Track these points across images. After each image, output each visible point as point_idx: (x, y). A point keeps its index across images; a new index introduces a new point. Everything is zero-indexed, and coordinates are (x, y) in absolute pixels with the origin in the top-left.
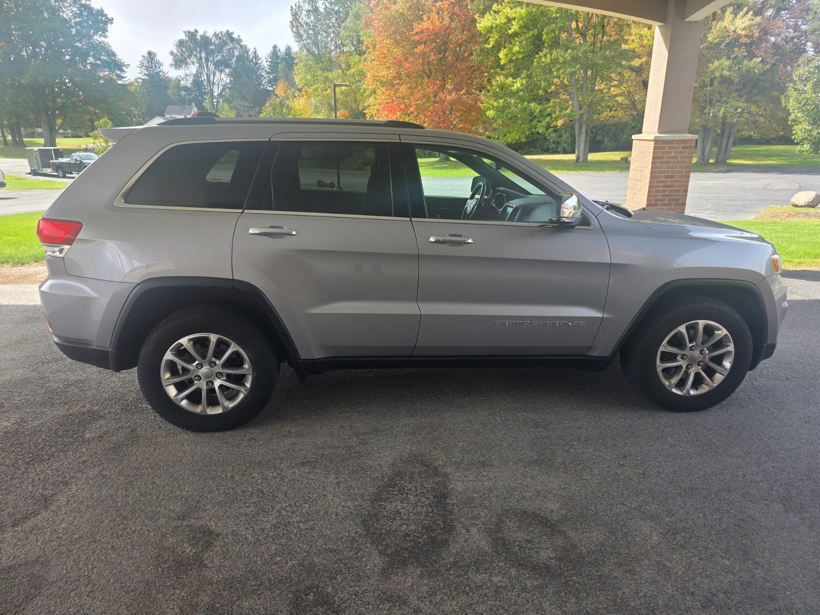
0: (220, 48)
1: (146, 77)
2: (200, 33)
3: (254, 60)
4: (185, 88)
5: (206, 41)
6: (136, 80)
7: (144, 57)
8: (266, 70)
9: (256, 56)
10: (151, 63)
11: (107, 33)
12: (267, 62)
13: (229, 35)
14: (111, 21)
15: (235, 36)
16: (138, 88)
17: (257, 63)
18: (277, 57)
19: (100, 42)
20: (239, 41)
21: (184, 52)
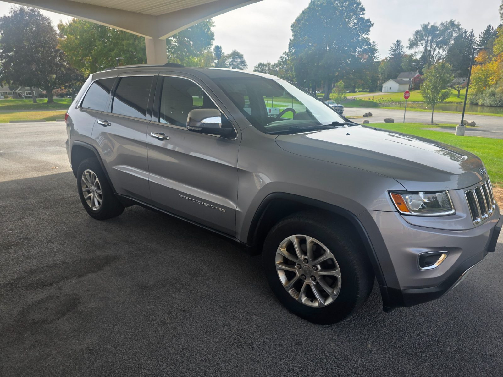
0: (442, 32)
1: (392, 56)
2: (432, 24)
3: (470, 37)
4: (416, 61)
5: (434, 28)
6: (386, 58)
7: (394, 44)
8: (477, 44)
9: (472, 35)
10: (397, 47)
11: (369, 33)
12: (480, 37)
13: (452, 23)
14: (372, 25)
15: (456, 23)
16: (386, 63)
17: (471, 40)
18: (490, 33)
19: (365, 38)
20: (458, 26)
21: (417, 38)
